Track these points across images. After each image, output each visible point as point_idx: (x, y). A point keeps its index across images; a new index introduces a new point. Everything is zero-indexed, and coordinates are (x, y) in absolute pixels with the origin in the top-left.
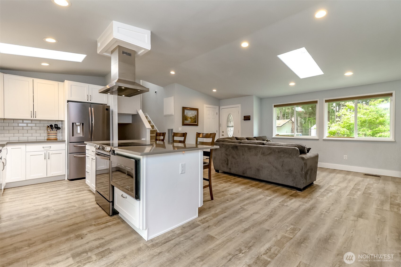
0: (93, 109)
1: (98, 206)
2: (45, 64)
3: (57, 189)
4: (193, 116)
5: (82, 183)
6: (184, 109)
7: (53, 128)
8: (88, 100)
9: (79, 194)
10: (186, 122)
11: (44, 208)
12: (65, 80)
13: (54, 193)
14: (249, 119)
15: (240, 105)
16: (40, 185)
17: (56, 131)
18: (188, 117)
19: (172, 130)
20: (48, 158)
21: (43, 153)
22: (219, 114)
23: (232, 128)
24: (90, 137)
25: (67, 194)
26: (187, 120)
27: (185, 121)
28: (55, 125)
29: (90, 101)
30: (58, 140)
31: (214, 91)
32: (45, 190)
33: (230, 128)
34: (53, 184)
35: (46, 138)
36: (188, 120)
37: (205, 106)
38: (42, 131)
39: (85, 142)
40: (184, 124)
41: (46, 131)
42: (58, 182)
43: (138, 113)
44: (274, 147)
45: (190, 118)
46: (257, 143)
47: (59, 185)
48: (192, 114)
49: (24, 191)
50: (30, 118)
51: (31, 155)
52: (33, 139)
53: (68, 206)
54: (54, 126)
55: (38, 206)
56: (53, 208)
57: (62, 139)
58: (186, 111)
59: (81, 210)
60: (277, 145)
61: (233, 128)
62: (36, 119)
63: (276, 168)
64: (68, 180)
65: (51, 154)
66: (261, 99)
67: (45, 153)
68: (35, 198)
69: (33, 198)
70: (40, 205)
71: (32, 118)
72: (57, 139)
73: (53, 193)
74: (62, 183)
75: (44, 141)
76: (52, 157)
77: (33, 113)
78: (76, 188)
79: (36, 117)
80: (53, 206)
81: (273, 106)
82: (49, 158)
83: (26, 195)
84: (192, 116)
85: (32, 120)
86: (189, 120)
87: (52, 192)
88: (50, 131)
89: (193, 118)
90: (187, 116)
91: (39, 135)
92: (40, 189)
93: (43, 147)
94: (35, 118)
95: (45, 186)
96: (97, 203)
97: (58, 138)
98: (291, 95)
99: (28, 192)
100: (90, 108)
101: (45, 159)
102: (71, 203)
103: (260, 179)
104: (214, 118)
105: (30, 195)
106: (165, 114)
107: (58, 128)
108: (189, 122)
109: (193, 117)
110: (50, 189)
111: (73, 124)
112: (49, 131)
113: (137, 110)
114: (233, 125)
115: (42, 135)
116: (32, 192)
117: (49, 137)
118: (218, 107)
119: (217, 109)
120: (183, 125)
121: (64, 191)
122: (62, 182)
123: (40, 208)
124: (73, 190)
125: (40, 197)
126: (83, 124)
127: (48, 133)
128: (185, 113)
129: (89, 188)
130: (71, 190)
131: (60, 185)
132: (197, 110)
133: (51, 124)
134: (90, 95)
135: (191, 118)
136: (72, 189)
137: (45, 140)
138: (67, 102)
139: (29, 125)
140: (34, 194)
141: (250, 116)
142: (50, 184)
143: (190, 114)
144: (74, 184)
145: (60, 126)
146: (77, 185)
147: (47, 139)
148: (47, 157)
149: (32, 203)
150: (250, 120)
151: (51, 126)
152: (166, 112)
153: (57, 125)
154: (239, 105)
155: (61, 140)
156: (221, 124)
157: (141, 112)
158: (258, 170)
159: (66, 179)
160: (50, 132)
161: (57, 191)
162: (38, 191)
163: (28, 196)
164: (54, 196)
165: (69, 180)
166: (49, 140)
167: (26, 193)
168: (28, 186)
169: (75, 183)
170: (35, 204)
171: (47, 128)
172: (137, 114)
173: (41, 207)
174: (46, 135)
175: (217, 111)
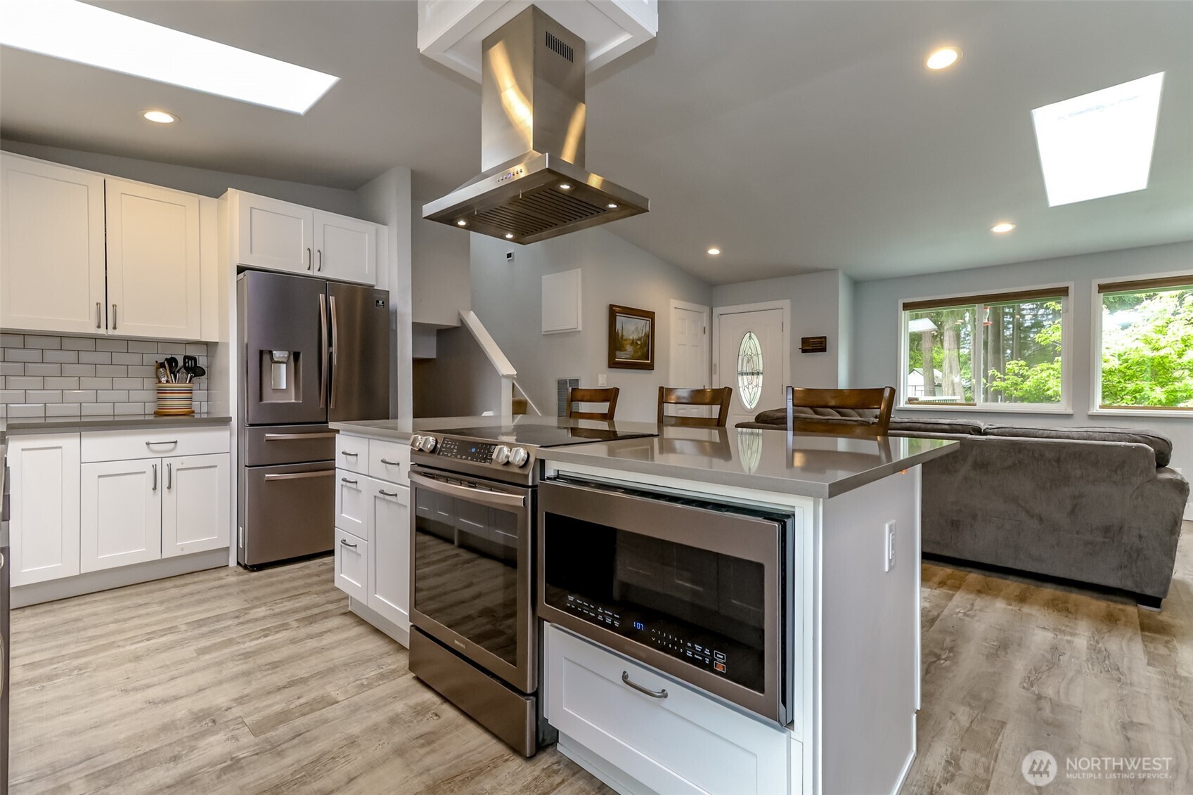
0: (332, 299)
1: (428, 696)
2: (159, 117)
3: (214, 609)
4: (641, 336)
5: (301, 582)
6: (614, 312)
7: (178, 372)
8: (309, 269)
9: (321, 634)
10: (621, 357)
11: (198, 717)
12: (229, 189)
13: (211, 632)
14: (823, 350)
15: (788, 301)
16: (138, 595)
17: (190, 382)
18: (626, 340)
19: (577, 381)
20: (166, 484)
21: (147, 466)
22: (710, 331)
23: (755, 376)
24: (322, 405)
25: (266, 633)
26: (622, 351)
27: (618, 353)
28: (185, 357)
29: (319, 270)
30: (197, 416)
31: (714, 252)
32: (165, 616)
33: (750, 377)
34: (186, 585)
35: (150, 408)
36: (625, 351)
37: (674, 303)
38: (137, 383)
39: (332, 425)
40: (613, 364)
41: (150, 383)
42: (202, 577)
43: (462, 321)
44: (1036, 442)
45: (631, 342)
46: (946, 427)
47: (214, 593)
48: (637, 328)
49: (80, 624)
50: (91, 329)
51: (99, 477)
52: (102, 410)
53: (302, 701)
54: (181, 363)
55: (165, 701)
56: (237, 711)
57: (208, 413)
58: (620, 320)
59: (369, 723)
60: (1045, 435)
61: (761, 377)
62: (117, 333)
63: (1041, 519)
64: (241, 569)
65: (178, 470)
66: (858, 285)
67: (155, 467)
68: (137, 658)
69: (130, 661)
70: (176, 698)
71: (102, 331)
72: (193, 412)
73: (205, 629)
74: (223, 582)
75: (141, 418)
76: (180, 479)
77: (106, 311)
78: (289, 605)
79: (115, 328)
80: (235, 700)
81: (901, 306)
82: (169, 487)
83: (94, 644)
84: (635, 337)
85: (95, 338)
86: (629, 348)
87: (200, 623)
88: (167, 382)
89: (639, 342)
90: (622, 336)
91: (122, 395)
92: (142, 611)
93: (148, 444)
94: (111, 332)
95: (158, 596)
96: (418, 679)
97: (196, 406)
98: (941, 273)
99: (95, 626)
100: (322, 297)
101: (155, 488)
102: (303, 681)
103: (963, 558)
104: (697, 346)
105: (111, 645)
106: (546, 326)
107: (194, 370)
108: (628, 356)
109: (640, 339)
110: (184, 612)
111: (261, 353)
112: (164, 380)
113: (459, 314)
114: (761, 369)
115: (135, 395)
116: (113, 627)
117: (168, 403)
118: (707, 309)
119: (705, 314)
120: (610, 367)
121: (248, 622)
122: (221, 578)
123: (179, 715)
124: (281, 613)
125: (158, 650)
126: (296, 356)
127: (160, 391)
128: (618, 326)
129: (343, 603)
130: (271, 612)
131: (221, 592)
132: (650, 315)
133: (169, 357)
134: (319, 251)
135: (633, 343)
136: (278, 609)
137: (147, 418)
138: (238, 273)
139: (85, 357)
140: (126, 640)
141: (825, 337)
142: (175, 587)
143: (631, 329)
144: (272, 584)
145: (202, 362)
146: (287, 590)
147: (157, 414)
148: (162, 482)
149: (136, 689)
150: (825, 351)
151: (172, 361)
152: (549, 324)
153: (195, 359)
154: (786, 304)
155: (205, 416)
156: (716, 365)
157: (473, 321)
158: (955, 524)
159: (233, 562)
160: (168, 385)
161: (218, 621)
162: (137, 622)
163: (104, 648)
164: (215, 644)
165: (245, 567)
166: (162, 418)
167: (91, 633)
168: (88, 599)
169: (274, 579)
170: (152, 693)
171: (157, 369)
172: (459, 325)
173: (182, 710)
174: (149, 395)
175: (706, 323)
